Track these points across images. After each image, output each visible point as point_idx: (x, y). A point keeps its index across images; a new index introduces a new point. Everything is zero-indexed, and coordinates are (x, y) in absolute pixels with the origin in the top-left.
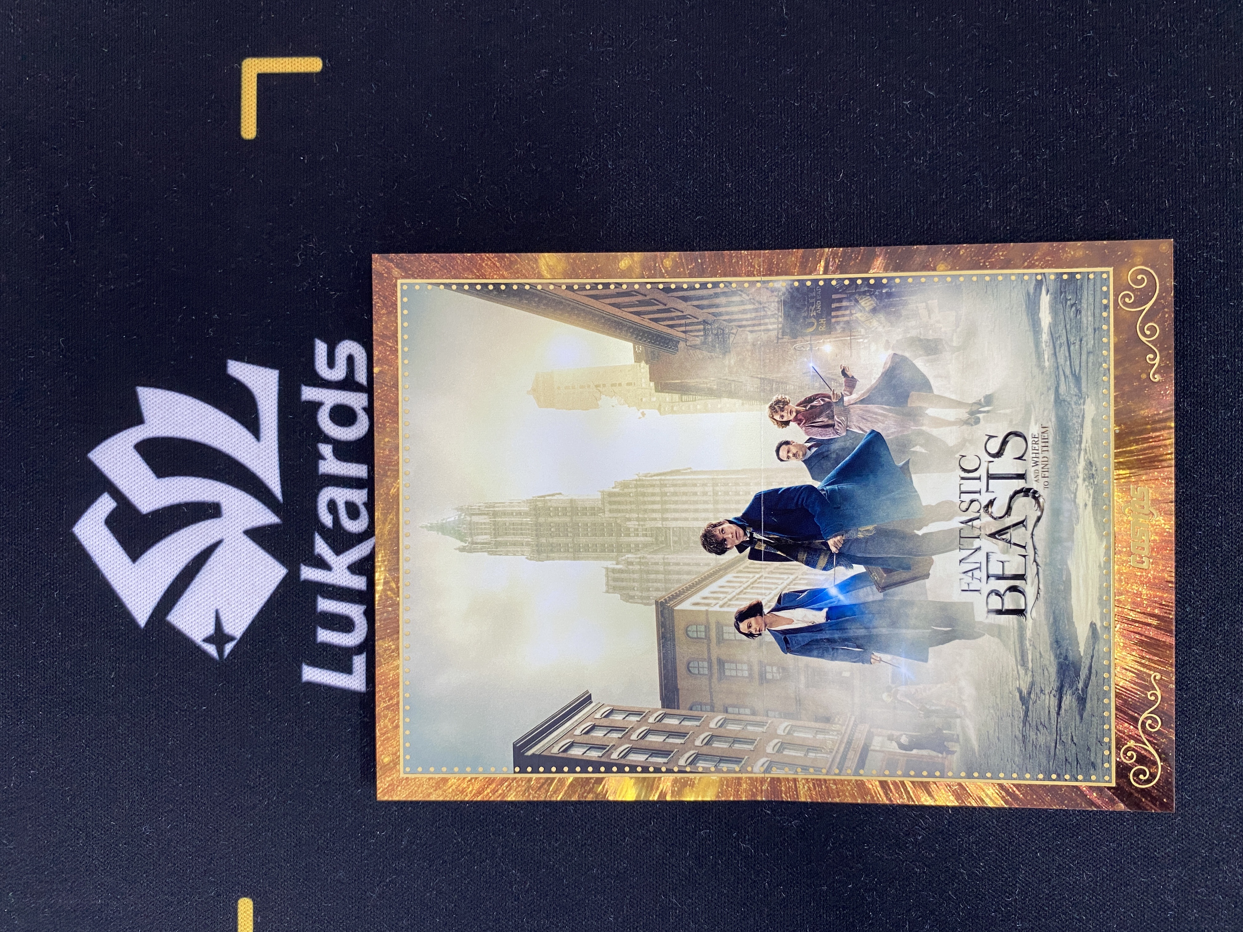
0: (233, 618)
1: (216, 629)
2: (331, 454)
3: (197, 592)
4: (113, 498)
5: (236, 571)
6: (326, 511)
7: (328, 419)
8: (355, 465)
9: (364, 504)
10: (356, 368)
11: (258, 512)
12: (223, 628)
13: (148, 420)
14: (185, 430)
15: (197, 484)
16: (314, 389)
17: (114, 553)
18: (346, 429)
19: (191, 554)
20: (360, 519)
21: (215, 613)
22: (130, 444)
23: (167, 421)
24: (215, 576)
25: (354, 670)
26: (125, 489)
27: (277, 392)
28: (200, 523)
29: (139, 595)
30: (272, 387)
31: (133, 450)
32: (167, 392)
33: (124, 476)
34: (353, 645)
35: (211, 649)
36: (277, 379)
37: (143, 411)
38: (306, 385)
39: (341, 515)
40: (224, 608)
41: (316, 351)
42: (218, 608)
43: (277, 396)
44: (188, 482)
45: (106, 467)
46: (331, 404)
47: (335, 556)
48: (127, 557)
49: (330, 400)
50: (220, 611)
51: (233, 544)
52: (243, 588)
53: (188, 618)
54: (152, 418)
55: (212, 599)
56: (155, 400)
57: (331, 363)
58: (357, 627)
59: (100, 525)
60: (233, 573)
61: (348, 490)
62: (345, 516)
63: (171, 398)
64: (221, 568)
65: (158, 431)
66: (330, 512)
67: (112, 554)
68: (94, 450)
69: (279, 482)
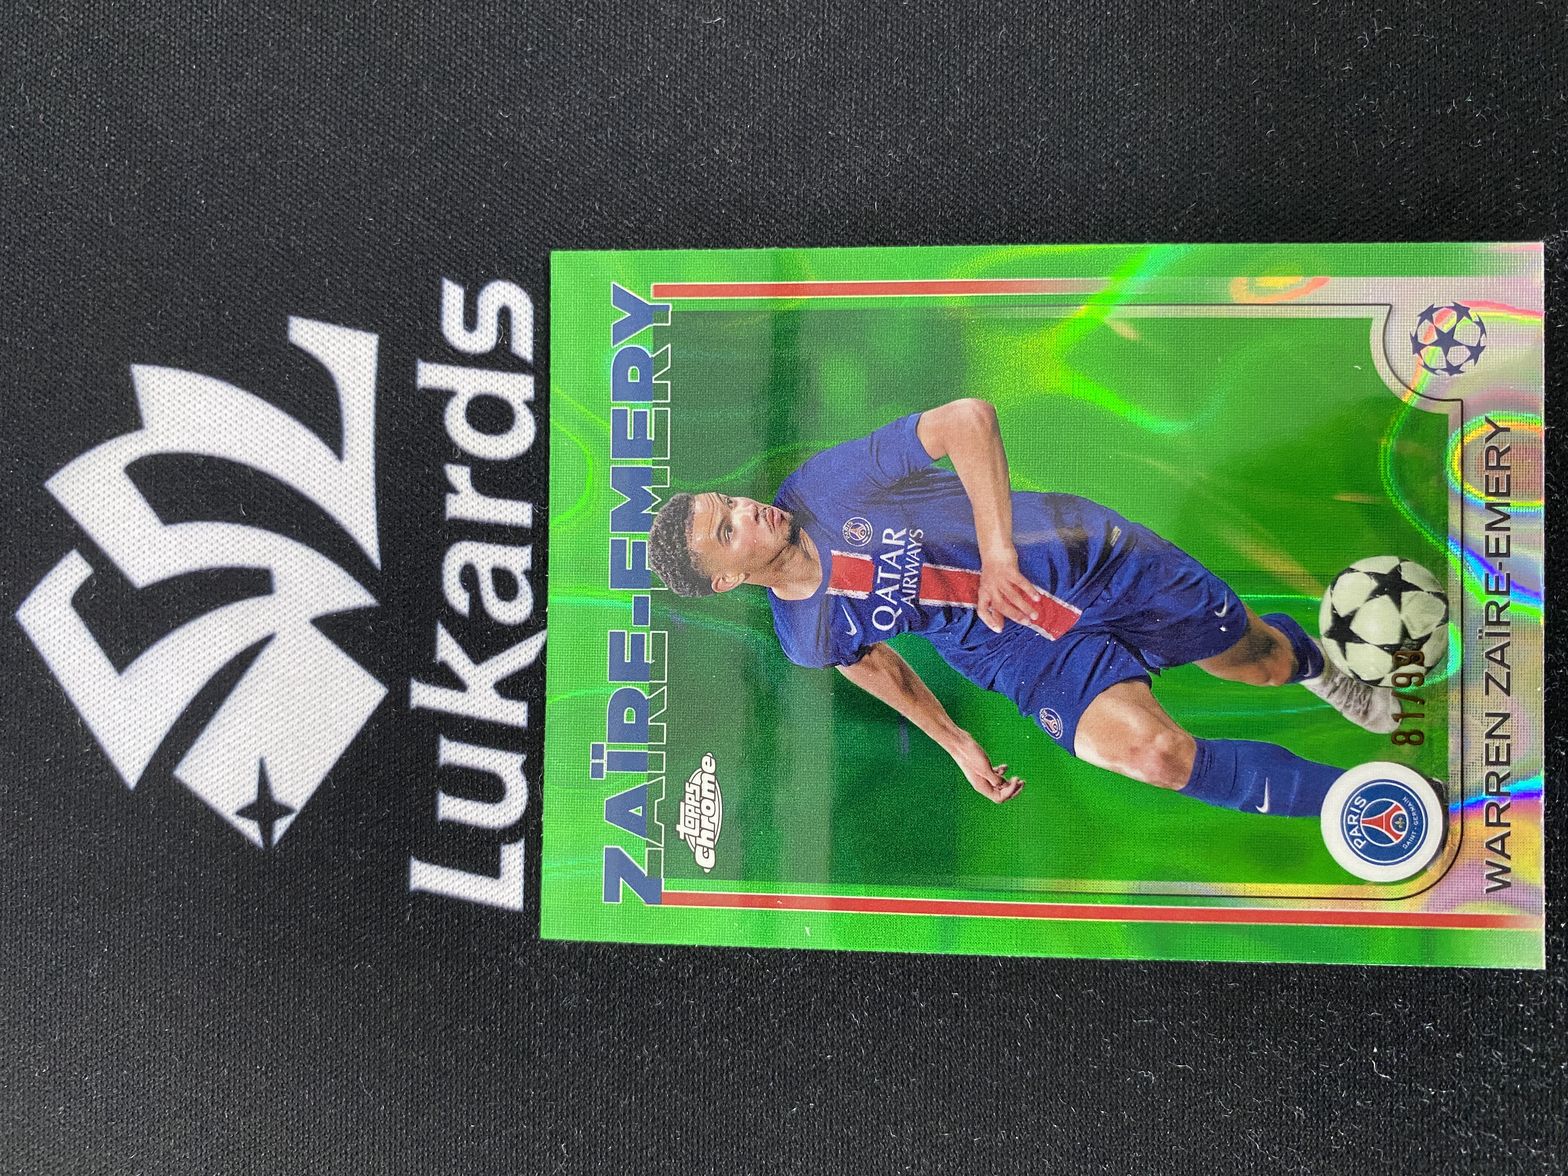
0: (289, 775)
1: (259, 794)
2: (468, 484)
3: (227, 727)
4: (86, 560)
5: (297, 691)
6: (459, 585)
7: (464, 421)
8: (509, 502)
9: (526, 573)
10: (514, 330)
11: (337, 585)
12: (270, 791)
13: (151, 422)
14: (215, 440)
15: (233, 535)
16: (441, 367)
17: (86, 658)
18: (494, 438)
19: (219, 659)
20: (519, 599)
21: (258, 765)
22: (119, 464)
23: (184, 424)
24: (260, 699)
25: (503, 870)
26: (108, 543)
27: (374, 371)
28: (237, 605)
29: (128, 730)
30: (365, 364)
31: (124, 475)
32: (184, 373)
33: (107, 521)
34: (502, 826)
35: (251, 829)
36: (375, 350)
37: (142, 407)
38: (425, 360)
39: (483, 593)
40: (274, 756)
41: (445, 302)
42: (265, 754)
43: (374, 379)
44: (216, 530)
45: (77, 505)
46: (470, 395)
47: (472, 665)
48: (109, 663)
49: (469, 387)
50: (267, 761)
51: (294, 641)
52: (308, 721)
53: (210, 774)
54: (157, 419)
55: (253, 739)
56: (164, 387)
57: (471, 322)
58: (508, 794)
59: (64, 606)
60: (293, 693)
61: (498, 547)
62: (492, 594)
63: (189, 384)
64: (271, 685)
65: (166, 441)
66: (465, 587)
67: (83, 658)
68: (57, 475)
69: (374, 534)
